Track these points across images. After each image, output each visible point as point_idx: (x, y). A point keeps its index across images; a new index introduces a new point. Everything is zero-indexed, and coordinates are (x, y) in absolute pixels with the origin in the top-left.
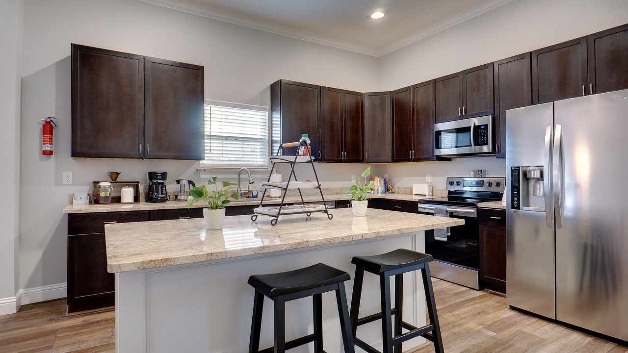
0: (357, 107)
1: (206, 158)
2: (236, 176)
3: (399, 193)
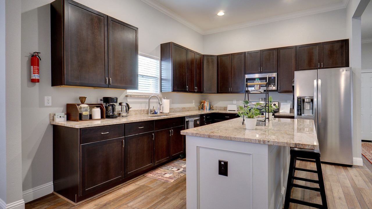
0: (201, 60)
1: (139, 89)
2: (147, 100)
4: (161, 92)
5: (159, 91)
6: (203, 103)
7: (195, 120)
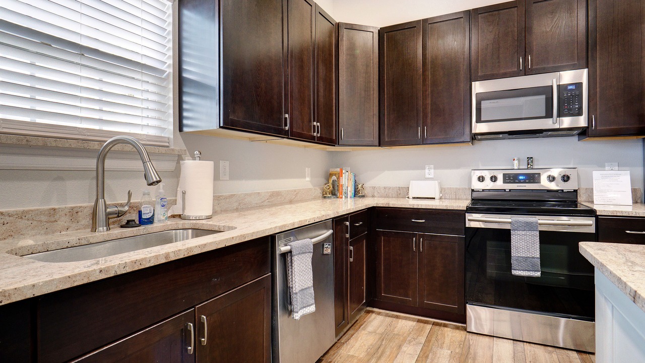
3: (373, 196)
4: (181, 130)
5: (171, 128)
6: (334, 178)
7: (316, 246)
